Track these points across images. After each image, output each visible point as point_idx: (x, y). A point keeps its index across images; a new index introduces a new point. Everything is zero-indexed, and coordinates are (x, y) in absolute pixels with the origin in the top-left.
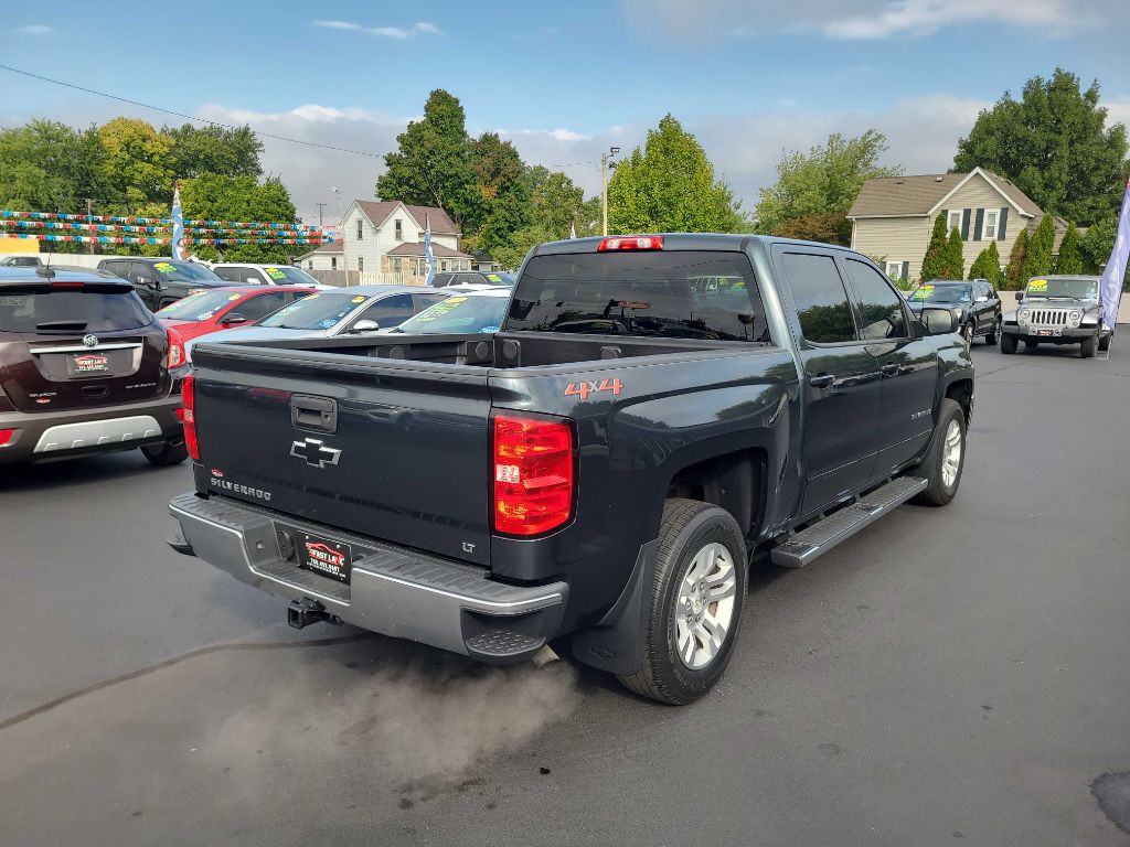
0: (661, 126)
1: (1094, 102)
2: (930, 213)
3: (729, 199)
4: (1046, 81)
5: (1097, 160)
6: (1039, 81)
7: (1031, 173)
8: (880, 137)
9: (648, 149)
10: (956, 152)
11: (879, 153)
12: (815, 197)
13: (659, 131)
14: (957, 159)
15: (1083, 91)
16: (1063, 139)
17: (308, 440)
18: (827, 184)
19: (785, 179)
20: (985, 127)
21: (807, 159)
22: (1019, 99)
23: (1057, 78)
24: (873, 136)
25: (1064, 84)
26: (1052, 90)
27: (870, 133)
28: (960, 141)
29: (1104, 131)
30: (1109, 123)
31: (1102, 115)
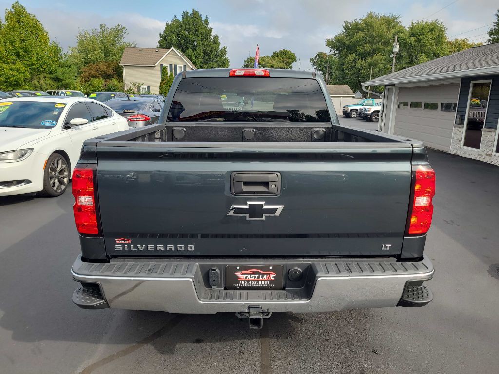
0: (13, 7)
1: (208, 24)
2: (156, 65)
3: (60, 51)
4: (190, 13)
5: (212, 48)
6: (187, 13)
7: (189, 51)
8: (124, 28)
9: (7, 19)
10: (159, 39)
11: (125, 35)
12: (98, 54)
13: (13, 10)
14: (160, 42)
15: (203, 19)
16: (199, 38)
17: (249, 203)
18: (103, 48)
19: (81, 43)
20: (169, 29)
21: (91, 34)
22: (181, 19)
23: (194, 13)
24: (120, 27)
25: (196, 15)
26: (193, 17)
27: (119, 25)
28: (160, 34)
29: (211, 37)
30: (213, 33)
31: (211, 31)
